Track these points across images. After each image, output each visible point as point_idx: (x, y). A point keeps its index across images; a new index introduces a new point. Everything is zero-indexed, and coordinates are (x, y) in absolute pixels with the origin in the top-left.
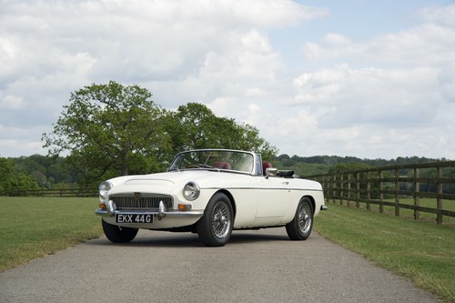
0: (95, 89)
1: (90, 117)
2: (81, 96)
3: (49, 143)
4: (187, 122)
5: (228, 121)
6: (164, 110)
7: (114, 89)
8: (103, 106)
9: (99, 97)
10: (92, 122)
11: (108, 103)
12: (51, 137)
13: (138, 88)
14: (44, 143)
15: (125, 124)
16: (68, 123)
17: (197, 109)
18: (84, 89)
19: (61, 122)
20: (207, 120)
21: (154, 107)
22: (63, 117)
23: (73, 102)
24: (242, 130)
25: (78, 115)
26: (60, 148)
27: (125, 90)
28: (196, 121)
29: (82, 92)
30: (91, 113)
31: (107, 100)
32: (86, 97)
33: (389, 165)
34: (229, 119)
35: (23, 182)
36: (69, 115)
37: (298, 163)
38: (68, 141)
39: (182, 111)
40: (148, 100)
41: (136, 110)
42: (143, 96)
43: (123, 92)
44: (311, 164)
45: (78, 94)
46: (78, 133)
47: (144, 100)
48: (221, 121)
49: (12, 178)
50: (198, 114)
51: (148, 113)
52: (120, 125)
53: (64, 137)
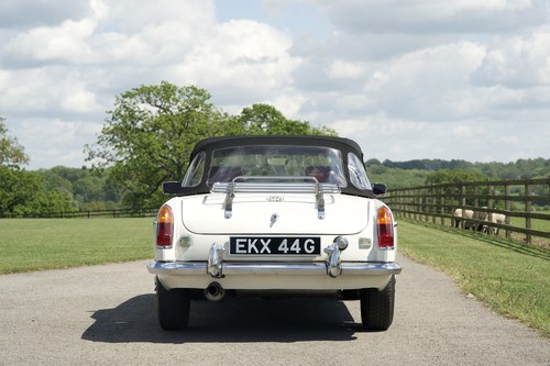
0: (143, 90)
2: (127, 100)
3: (92, 155)
4: (253, 127)
5: (302, 125)
6: (226, 115)
7: (167, 91)
8: (154, 110)
9: (149, 101)
10: (142, 130)
11: (160, 107)
12: (94, 149)
13: (195, 89)
14: (87, 155)
15: (181, 131)
16: (112, 132)
17: (263, 112)
18: (131, 91)
19: (105, 131)
20: (276, 124)
21: (214, 111)
22: (108, 125)
23: (118, 106)
25: (124, 122)
26: (105, 161)
27: (180, 92)
28: (264, 125)
29: (130, 95)
30: (140, 119)
31: (159, 103)
32: (133, 100)
33: (507, 171)
34: (302, 122)
35: (54, 201)
36: (113, 123)
37: (391, 170)
38: (114, 153)
39: (247, 114)
40: (207, 102)
41: (193, 114)
42: (201, 98)
43: (178, 94)
44: (408, 171)
45: (124, 97)
46: (125, 142)
47: (202, 102)
48: (293, 124)
49: (41, 197)
50: (265, 116)
51: (206, 117)
52: (175, 133)
53: (109, 148)
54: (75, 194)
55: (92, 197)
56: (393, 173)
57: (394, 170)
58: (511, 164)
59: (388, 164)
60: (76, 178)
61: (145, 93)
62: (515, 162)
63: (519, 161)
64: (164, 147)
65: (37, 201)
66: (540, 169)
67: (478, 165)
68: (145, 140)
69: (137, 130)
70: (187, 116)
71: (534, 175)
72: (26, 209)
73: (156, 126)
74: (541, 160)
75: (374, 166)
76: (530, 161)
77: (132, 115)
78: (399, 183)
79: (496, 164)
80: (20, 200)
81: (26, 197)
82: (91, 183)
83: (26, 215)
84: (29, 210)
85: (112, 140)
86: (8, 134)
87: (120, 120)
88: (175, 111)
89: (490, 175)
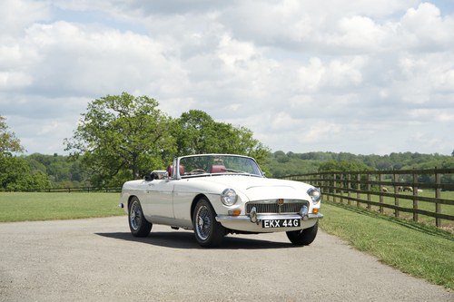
0: (109, 99)
1: (105, 124)
2: (97, 105)
4: (189, 127)
5: (226, 126)
6: (170, 118)
7: (127, 99)
8: (116, 114)
9: (113, 108)
10: (107, 128)
11: (121, 111)
12: (71, 142)
13: (147, 98)
14: (66, 147)
15: (137, 129)
16: (85, 129)
17: (197, 116)
18: (100, 99)
19: (79, 129)
20: (206, 125)
21: (161, 115)
22: (82, 124)
23: (89, 110)
24: (238, 132)
25: (94, 122)
26: (79, 151)
27: (136, 100)
28: (198, 126)
29: (99, 102)
30: (106, 120)
31: (120, 109)
32: (101, 106)
33: (383, 161)
34: (226, 124)
35: (38, 180)
36: (86, 122)
37: (292, 160)
38: (86, 145)
39: (185, 117)
40: (156, 108)
41: (146, 117)
42: (152, 105)
43: (134, 102)
44: (306, 161)
45: (94, 103)
46: (95, 138)
47: (152, 108)
48: (219, 125)
49: (28, 177)
50: (199, 120)
51: (155, 119)
52: (132, 130)
53: (83, 141)
54: (48, 175)
55: (62, 177)
56: (294, 163)
57: (295, 160)
58: (386, 156)
59: (290, 154)
60: (49, 163)
61: (110, 100)
62: (389, 155)
63: (392, 154)
64: (124, 141)
65: (24, 180)
66: (407, 160)
67: (361, 157)
68: (110, 136)
69: (103, 128)
70: (141, 116)
71: (403, 166)
73: (117, 126)
74: (409, 153)
75: (279, 156)
76: (400, 154)
77: (99, 117)
78: (299, 170)
79: (374, 156)
80: (12, 179)
81: (16, 177)
82: (61, 166)
83: (16, 190)
84: (18, 186)
85: (85, 136)
86: (8, 130)
87: (91, 121)
88: (132, 115)
89: (369, 165)
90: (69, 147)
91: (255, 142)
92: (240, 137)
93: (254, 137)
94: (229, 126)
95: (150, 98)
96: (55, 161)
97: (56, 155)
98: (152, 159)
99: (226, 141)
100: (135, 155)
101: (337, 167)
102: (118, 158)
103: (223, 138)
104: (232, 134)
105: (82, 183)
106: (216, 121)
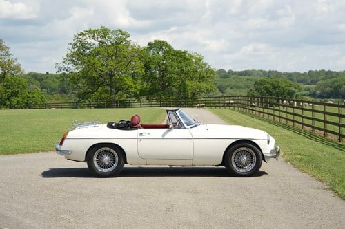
0: (90, 32)
1: (88, 51)
2: (81, 37)
4: (154, 53)
6: (139, 46)
7: (105, 32)
8: (97, 43)
9: (94, 39)
10: (89, 55)
11: (100, 41)
12: (61, 66)
13: (121, 31)
14: (57, 70)
15: (113, 56)
16: (72, 56)
17: (160, 45)
18: (83, 31)
19: (68, 55)
20: (167, 52)
21: (132, 44)
22: (70, 52)
23: (75, 41)
24: (191, 56)
25: (79, 50)
27: (112, 33)
28: (161, 52)
29: (83, 34)
30: (88, 49)
31: (99, 39)
32: (85, 37)
33: (302, 77)
34: (183, 51)
35: (35, 95)
36: (73, 50)
37: (232, 76)
38: (73, 68)
39: (151, 46)
40: (128, 39)
41: (120, 46)
42: (124, 37)
43: (110, 35)
44: (243, 77)
45: (79, 35)
46: (80, 62)
47: (125, 39)
48: (178, 52)
49: (27, 93)
50: (161, 47)
51: (127, 48)
52: (109, 56)
53: (70, 65)
54: (42, 89)
55: (52, 90)
56: (234, 78)
57: (234, 76)
58: (305, 73)
59: (230, 72)
60: (42, 79)
61: (92, 32)
62: (307, 72)
63: (310, 71)
64: (103, 65)
65: (24, 95)
66: (322, 76)
67: (285, 74)
68: (92, 61)
69: (86, 55)
70: (116, 44)
71: (319, 80)
72: (18, 99)
73: (98, 53)
74: (323, 71)
75: (222, 74)
76: (316, 72)
77: (83, 46)
78: (237, 84)
79: (296, 73)
80: (15, 94)
81: (18, 92)
82: (52, 82)
85: (72, 61)
86: (11, 57)
87: (77, 49)
88: (109, 44)
89: (292, 80)
90: (60, 69)
91: (205, 64)
92: (194, 60)
93: (204, 61)
94: (185, 53)
95: (123, 31)
96: (47, 78)
97: (47, 73)
98: (125, 79)
99: (183, 64)
100: (112, 76)
101: (268, 83)
102: (98, 78)
103: (180, 62)
104: (187, 59)
105: (68, 95)
106: (175, 49)
